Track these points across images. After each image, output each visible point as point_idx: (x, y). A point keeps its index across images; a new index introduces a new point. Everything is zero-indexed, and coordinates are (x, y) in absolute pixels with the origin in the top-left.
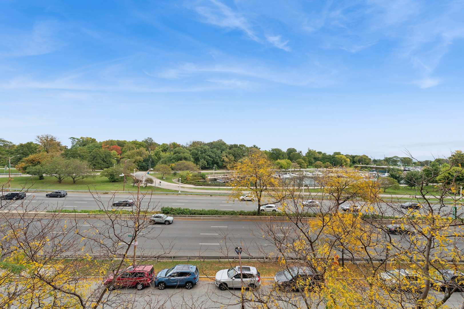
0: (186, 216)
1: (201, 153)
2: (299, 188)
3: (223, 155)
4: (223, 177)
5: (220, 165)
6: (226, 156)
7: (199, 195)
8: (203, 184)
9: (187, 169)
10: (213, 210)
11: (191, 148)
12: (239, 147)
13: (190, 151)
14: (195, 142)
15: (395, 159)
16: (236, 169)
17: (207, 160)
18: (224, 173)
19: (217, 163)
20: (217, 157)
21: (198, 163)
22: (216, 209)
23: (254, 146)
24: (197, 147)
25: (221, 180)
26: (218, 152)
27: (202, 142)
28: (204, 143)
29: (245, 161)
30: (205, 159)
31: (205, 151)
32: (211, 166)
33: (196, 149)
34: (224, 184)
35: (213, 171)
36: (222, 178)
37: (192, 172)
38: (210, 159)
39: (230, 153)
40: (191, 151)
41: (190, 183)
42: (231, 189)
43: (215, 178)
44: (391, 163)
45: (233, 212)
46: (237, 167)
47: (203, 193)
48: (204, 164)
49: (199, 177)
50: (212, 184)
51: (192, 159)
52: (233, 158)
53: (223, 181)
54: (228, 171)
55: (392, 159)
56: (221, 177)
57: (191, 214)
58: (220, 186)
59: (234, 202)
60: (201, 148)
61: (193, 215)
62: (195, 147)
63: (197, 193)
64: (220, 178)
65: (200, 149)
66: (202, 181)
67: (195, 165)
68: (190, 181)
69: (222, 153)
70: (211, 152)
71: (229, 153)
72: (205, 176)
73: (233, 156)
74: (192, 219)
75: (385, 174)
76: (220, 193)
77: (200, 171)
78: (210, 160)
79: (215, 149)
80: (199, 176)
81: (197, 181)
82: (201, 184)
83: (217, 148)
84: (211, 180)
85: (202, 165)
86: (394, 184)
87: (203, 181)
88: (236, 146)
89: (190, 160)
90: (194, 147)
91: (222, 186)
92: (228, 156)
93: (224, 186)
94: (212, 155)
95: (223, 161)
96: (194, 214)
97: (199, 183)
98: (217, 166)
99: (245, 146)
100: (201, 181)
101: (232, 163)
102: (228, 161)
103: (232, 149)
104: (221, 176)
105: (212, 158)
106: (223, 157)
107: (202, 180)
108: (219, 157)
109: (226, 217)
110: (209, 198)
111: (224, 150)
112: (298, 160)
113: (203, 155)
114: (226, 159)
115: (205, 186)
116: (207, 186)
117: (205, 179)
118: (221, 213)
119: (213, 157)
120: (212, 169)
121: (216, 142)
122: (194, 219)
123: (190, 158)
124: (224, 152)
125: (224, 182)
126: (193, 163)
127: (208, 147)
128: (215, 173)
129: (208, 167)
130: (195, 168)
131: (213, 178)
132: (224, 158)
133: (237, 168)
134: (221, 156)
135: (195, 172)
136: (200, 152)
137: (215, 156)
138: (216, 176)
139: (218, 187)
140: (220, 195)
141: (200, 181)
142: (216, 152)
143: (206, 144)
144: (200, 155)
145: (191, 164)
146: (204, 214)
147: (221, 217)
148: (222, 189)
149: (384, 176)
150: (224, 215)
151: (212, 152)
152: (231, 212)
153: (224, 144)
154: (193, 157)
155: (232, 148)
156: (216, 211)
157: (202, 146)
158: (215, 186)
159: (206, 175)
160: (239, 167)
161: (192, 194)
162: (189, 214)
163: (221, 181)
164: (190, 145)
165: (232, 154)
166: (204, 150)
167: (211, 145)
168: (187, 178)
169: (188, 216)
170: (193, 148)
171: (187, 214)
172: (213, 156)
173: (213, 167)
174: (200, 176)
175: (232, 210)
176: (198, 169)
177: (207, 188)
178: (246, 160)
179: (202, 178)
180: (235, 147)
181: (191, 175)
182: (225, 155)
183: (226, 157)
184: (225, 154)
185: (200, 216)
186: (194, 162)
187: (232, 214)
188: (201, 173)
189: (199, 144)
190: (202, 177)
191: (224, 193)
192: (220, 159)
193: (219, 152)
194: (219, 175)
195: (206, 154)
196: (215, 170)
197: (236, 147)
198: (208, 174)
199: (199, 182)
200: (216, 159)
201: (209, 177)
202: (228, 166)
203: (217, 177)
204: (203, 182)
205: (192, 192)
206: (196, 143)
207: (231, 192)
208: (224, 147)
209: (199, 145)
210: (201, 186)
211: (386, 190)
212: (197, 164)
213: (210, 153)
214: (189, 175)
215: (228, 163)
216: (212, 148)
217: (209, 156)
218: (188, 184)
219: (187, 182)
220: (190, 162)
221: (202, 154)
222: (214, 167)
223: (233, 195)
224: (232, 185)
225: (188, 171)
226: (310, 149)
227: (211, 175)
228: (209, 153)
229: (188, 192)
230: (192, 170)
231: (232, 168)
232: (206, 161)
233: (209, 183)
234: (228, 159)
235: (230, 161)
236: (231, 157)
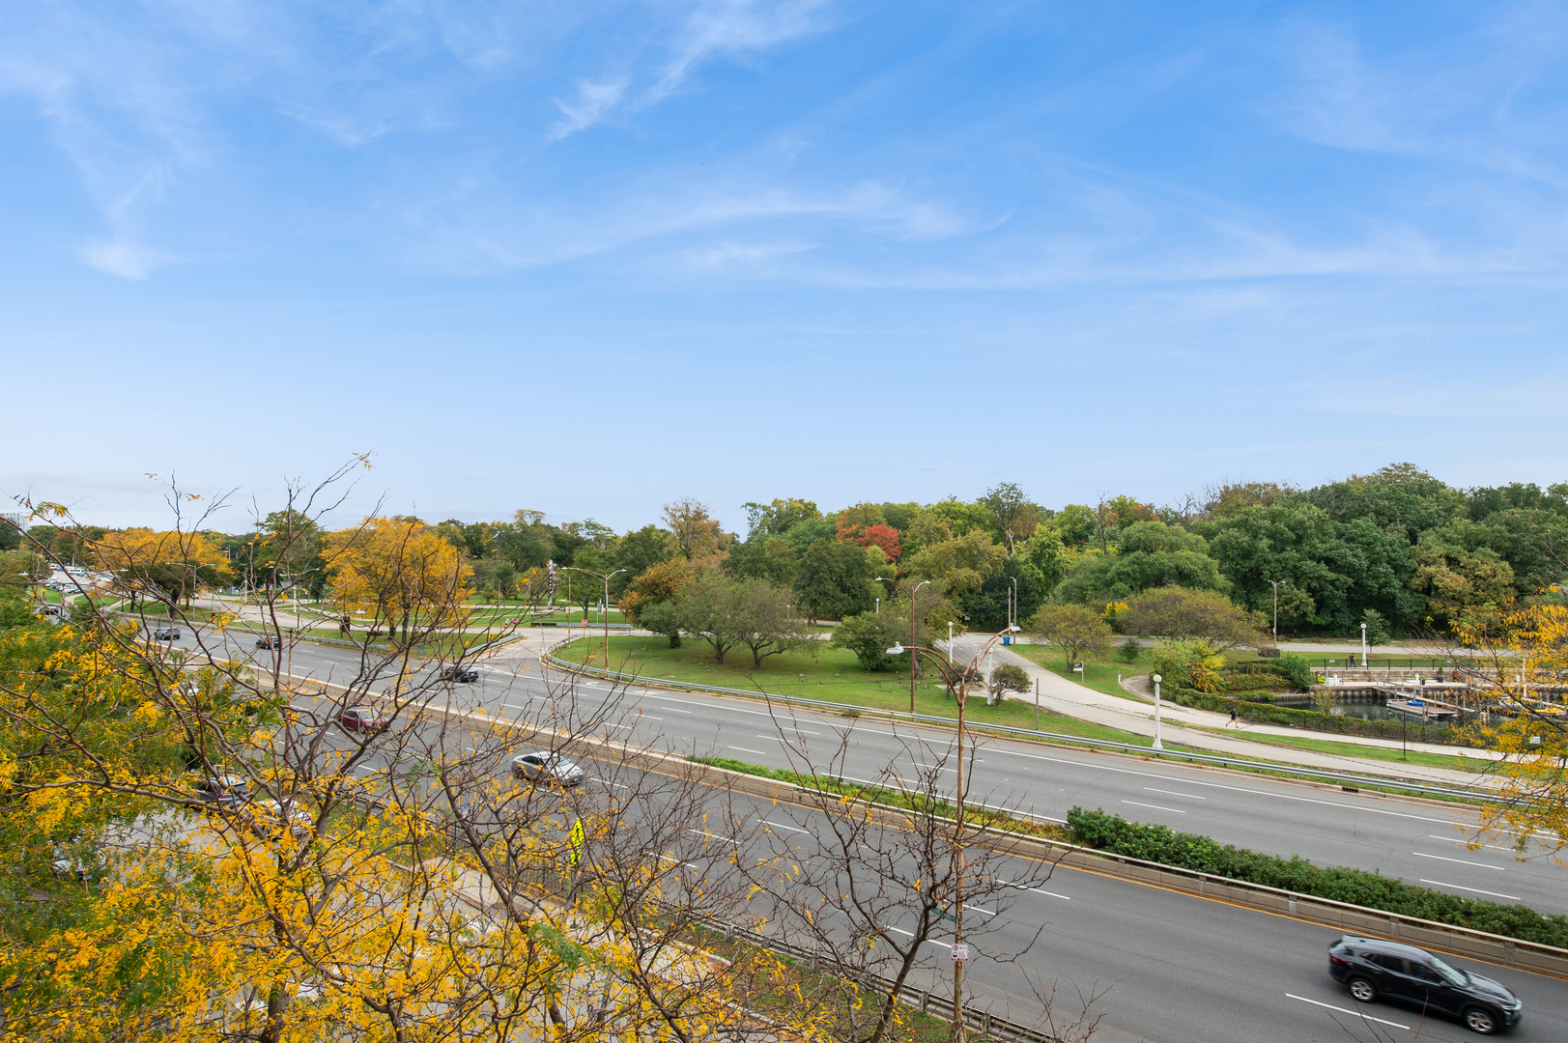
0: (1197, 876)
1: (1272, 548)
3: (1424, 555)
4: (1431, 683)
5: (1407, 611)
6: (1452, 561)
7: (1272, 773)
8: (1292, 715)
9: (1193, 628)
10: (1366, 875)
11: (1211, 519)
12: (1546, 503)
13: (1209, 535)
14: (1237, 490)
16: (1529, 643)
17: (1314, 584)
18: (1432, 662)
19: (1385, 604)
20: (1384, 568)
21: (1260, 601)
22: (1388, 873)
24: (1246, 513)
25: (1419, 703)
26: (1390, 537)
27: (1275, 486)
28: (1288, 492)
30: (1297, 576)
31: (1301, 532)
32: (1344, 618)
33: (1242, 525)
34: (1440, 730)
35: (1362, 649)
36: (1426, 690)
37: (1222, 644)
38: (1332, 575)
39: (1481, 543)
40: (1215, 534)
41: (1214, 706)
42: (1492, 767)
43: (1374, 690)
45: (1515, 914)
46: (1534, 628)
47: (1295, 765)
48: (1297, 608)
49: (1266, 676)
50: (1350, 718)
51: (1220, 579)
52: (1505, 572)
53: (1435, 712)
54: (1459, 652)
56: (1415, 683)
57: (1223, 872)
58: (1413, 740)
59: (1522, 855)
60: (1274, 517)
61: (1235, 876)
62: (1237, 517)
63: (1258, 760)
64: (1409, 690)
65: (1267, 523)
66: (1289, 699)
67: (1240, 609)
68: (1216, 694)
69: (1414, 541)
70: (1340, 536)
71: (1473, 543)
72: (1302, 670)
73: (1508, 557)
74: (1230, 899)
76: (1411, 781)
77: (1270, 646)
78: (1332, 582)
79: (1366, 523)
80: (1264, 671)
81: (1256, 694)
82: (1281, 716)
83: (1378, 513)
84: (1346, 697)
85: (1286, 612)
87: (1296, 699)
88: (1525, 497)
89: (1208, 586)
90: (1227, 514)
91: (1424, 740)
92: (1464, 560)
93: (1442, 739)
94: (1345, 557)
95: (1429, 589)
96: (1245, 873)
97: (1265, 711)
98: (1386, 618)
100: (1283, 699)
101: (1497, 603)
102: (1469, 587)
103: (1493, 514)
104: (1413, 677)
105: (1350, 570)
106: (1427, 564)
107: (1287, 695)
108: (1398, 569)
109: (1463, 933)
110: (1334, 797)
111: (1430, 525)
113: (1285, 554)
114: (1450, 580)
115: (1306, 727)
116: (1319, 729)
117: (1305, 690)
118: (1420, 903)
119: (1351, 565)
120: (1351, 633)
121: (1372, 480)
122: (1246, 902)
123: (1211, 574)
124: (1428, 538)
125: (1441, 717)
126: (1227, 599)
127: (1316, 511)
128: (1373, 661)
129: (1322, 620)
130: (1237, 628)
131: (1360, 690)
132: (1431, 569)
133: (1531, 635)
134: (1408, 563)
135: (1243, 648)
136: (1264, 543)
137: (1365, 564)
138: (1380, 674)
139: (1399, 745)
140: (1413, 791)
141: (1277, 700)
142: (1376, 539)
143: (1301, 498)
144: (1270, 557)
145: (1215, 602)
146: (1307, 889)
147: (1422, 925)
148: (1425, 754)
150: (1451, 922)
151: (1347, 541)
152: (1504, 909)
153: (1433, 488)
154: (1225, 566)
155: (1494, 508)
156: (1390, 886)
157: (1276, 507)
158: (1376, 737)
159: (1313, 670)
161: (1226, 762)
162: (1215, 870)
163: (1419, 710)
164: (1208, 507)
165: (1497, 549)
166: (1292, 529)
167: (1339, 500)
168: (1194, 678)
169: (1208, 879)
170: (1223, 519)
171: (1201, 864)
172: (1351, 559)
173: (1358, 622)
174: (1274, 671)
175: (1511, 898)
176: (1258, 634)
177: (1317, 742)
179: (1287, 682)
180: (1515, 505)
181: (1219, 661)
182: (1442, 552)
183: (1445, 569)
184: (1439, 550)
185: (1280, 894)
186: (1233, 596)
187: (1512, 929)
188: (1277, 653)
189: (1258, 496)
190: (1285, 675)
191: (1446, 785)
192: (1405, 576)
193: (1395, 535)
194: (1402, 670)
195: (1308, 548)
196: (1371, 643)
197: (1528, 504)
198: (1325, 663)
199: (1266, 700)
200: (1376, 578)
201: (1334, 682)
202: (1465, 627)
203: (1388, 681)
204: (1295, 707)
205: (1227, 754)
206: (1243, 492)
207: (1494, 783)
208: (1430, 506)
209: (1257, 506)
210: (1283, 724)
212: (1251, 606)
213: (1334, 542)
214: (1207, 661)
215: (1467, 600)
216: (1343, 519)
217: (1329, 561)
218: (1203, 708)
219: (1197, 698)
220: (1212, 593)
221: (1283, 550)
222: (1363, 626)
223: (1510, 803)
224: (1503, 740)
225: (1201, 643)
227: (1343, 669)
228: (1328, 545)
229: (1209, 751)
230: (1221, 637)
231: (1495, 634)
232: (1309, 589)
233: (1337, 712)
234: (1466, 577)
235: (1480, 593)
236: (1485, 567)
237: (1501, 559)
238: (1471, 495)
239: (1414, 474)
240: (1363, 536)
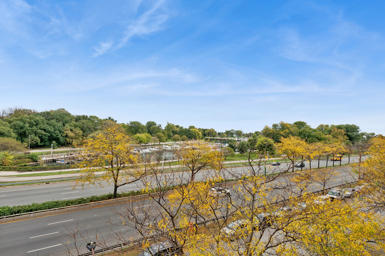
0: (3, 218)
1: (30, 126)
2: (159, 162)
3: (66, 128)
4: (66, 156)
5: (62, 141)
6: (71, 130)
7: (27, 184)
8: (33, 168)
9: (4, 148)
10: (51, 202)
11: (11, 118)
12: (89, 119)
13: (10, 122)
14: (20, 110)
15: (232, 131)
16: (86, 146)
17: (40, 135)
18: (67, 152)
19: (57, 140)
20: (57, 132)
21: (25, 140)
22: (56, 200)
23: (110, 118)
24: (22, 117)
25: (63, 161)
26: (59, 125)
27: (31, 111)
28: (35, 112)
29: (98, 136)
30: (36, 134)
31: (38, 123)
32: (47, 143)
33: (21, 120)
34: (69, 165)
35: (51, 150)
36: (65, 158)
37: (13, 152)
38: (45, 133)
39: (77, 127)
40: (12, 122)
41: (10, 169)
42: (78, 171)
43: (54, 159)
44: (230, 135)
45: (80, 200)
46: (87, 143)
47: (34, 180)
48: (35, 141)
49: (26, 159)
50: (48, 167)
51: (13, 135)
52: (81, 132)
53: (66, 162)
54: (73, 149)
55: (230, 132)
56: (63, 157)
57: (12, 214)
58: (62, 169)
59: (83, 187)
60: (30, 119)
61: (15, 213)
62: (19, 118)
63: (23, 181)
64: (61, 158)
65: (28, 120)
66: (32, 164)
67: (19, 142)
68: (10, 166)
69: (64, 126)
70: (48, 124)
71: (76, 126)
72: (36, 157)
73: (82, 129)
74: (13, 220)
75: (226, 144)
76: (61, 178)
77: (28, 151)
78: (45, 135)
79: (54, 121)
80: (26, 158)
81: (23, 164)
82: (30, 169)
83: (57, 119)
84: (47, 162)
85: (32, 143)
86: (232, 153)
87: (34, 164)
88: (85, 117)
89: (8, 136)
90: (16, 117)
91: (64, 169)
92: (74, 130)
93: (68, 168)
94: (48, 129)
95: (67, 136)
96: (18, 212)
97: (26, 168)
98: (57, 143)
99: (98, 118)
100: (30, 165)
101: (81, 139)
102: (74, 136)
103: (80, 121)
104: (62, 155)
105: (49, 132)
106: (66, 131)
107: (32, 163)
108: (60, 132)
109: (71, 207)
110: (45, 186)
111: (67, 122)
112: (157, 134)
113: (33, 128)
114: (71, 134)
115: (37, 171)
116: (40, 170)
117: (37, 162)
118: (63, 204)
119: (50, 131)
120: (49, 147)
121: (55, 111)
122: (19, 219)
123: (10, 133)
124: (67, 125)
125: (68, 163)
126: (15, 140)
127: (42, 118)
128: (54, 153)
129: (41, 144)
130: (18, 147)
131: (50, 160)
132: (67, 132)
133: (87, 144)
134: (63, 130)
135: (20, 153)
136: (27, 125)
137: (53, 131)
138: (55, 156)
139: (59, 171)
140: (62, 180)
141: (29, 165)
142: (56, 125)
143: (38, 114)
144: (29, 129)
145: (12, 141)
146: (36, 210)
147: (63, 208)
148: (64, 172)
149: (225, 146)
150: (69, 206)
151: (49, 125)
152: (78, 199)
153: (68, 115)
154: (15, 131)
155: (80, 120)
156: (56, 203)
157: (31, 116)
158: (54, 170)
159: (39, 156)
160: (89, 144)
161: (13, 184)
162: (9, 214)
163: (63, 162)
164: (10, 114)
165: (80, 128)
166: (35, 122)
167: (47, 115)
168: (3, 163)
169: (7, 217)
170: (15, 118)
171: (4, 214)
172: (50, 129)
173: (51, 144)
174: (28, 158)
175: (80, 197)
176: (24, 149)
177: (40, 174)
178: (100, 135)
179: (32, 160)
180: (84, 119)
181: (12, 157)
182: (70, 128)
183: (70, 132)
184: (69, 128)
185: (29, 214)
186: (17, 139)
187: (80, 203)
188: (29, 153)
189: (26, 113)
190: (31, 158)
191: (68, 177)
192: (62, 133)
193: (60, 124)
194: (60, 154)
195: (39, 127)
196: (53, 149)
197: (86, 119)
198: (42, 154)
199: (26, 166)
200: (55, 134)
201: (44, 159)
202: (74, 143)
203: (57, 157)
204: (34, 166)
205: (14, 182)
206: (21, 111)
207: (78, 175)
208: (67, 118)
209: (26, 115)
210: (31, 171)
211: (227, 158)
212: (22, 141)
213: (46, 125)
214: (8, 157)
215: (74, 138)
216: (48, 120)
217: (44, 130)
218: (6, 170)
219: (4, 168)
220: (11, 138)
221: (32, 127)
222: (52, 145)
223: (81, 178)
224: (81, 166)
225: (6, 152)
226: (169, 123)
227: (47, 155)
228: (44, 126)
229: (8, 182)
230: (13, 150)
231: (81, 145)
232: (39, 137)
233: (45, 166)
234: (74, 133)
235: (76, 137)
236: (78, 131)
237: (81, 130)
238: (76, 117)
239: (65, 111)
240: (53, 124)
